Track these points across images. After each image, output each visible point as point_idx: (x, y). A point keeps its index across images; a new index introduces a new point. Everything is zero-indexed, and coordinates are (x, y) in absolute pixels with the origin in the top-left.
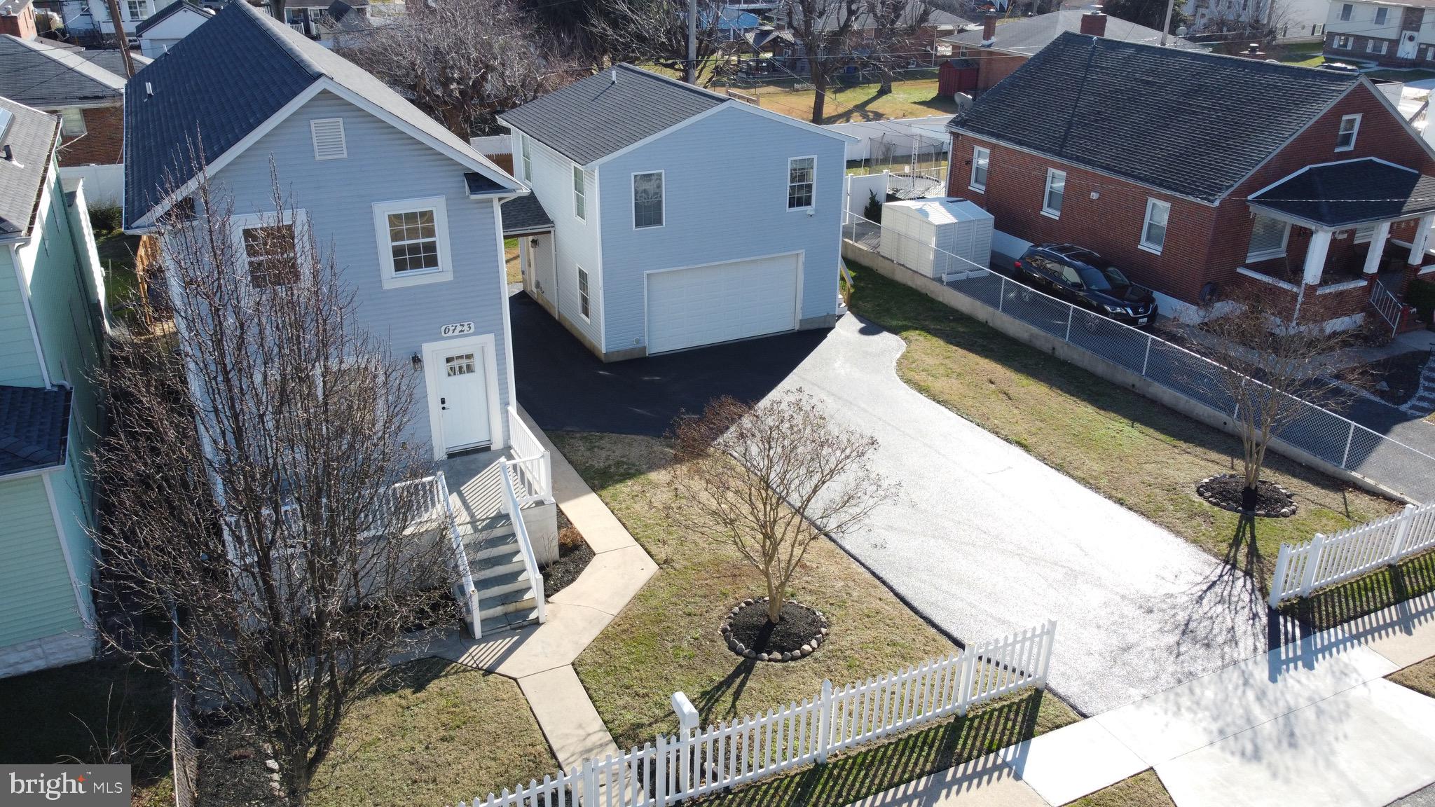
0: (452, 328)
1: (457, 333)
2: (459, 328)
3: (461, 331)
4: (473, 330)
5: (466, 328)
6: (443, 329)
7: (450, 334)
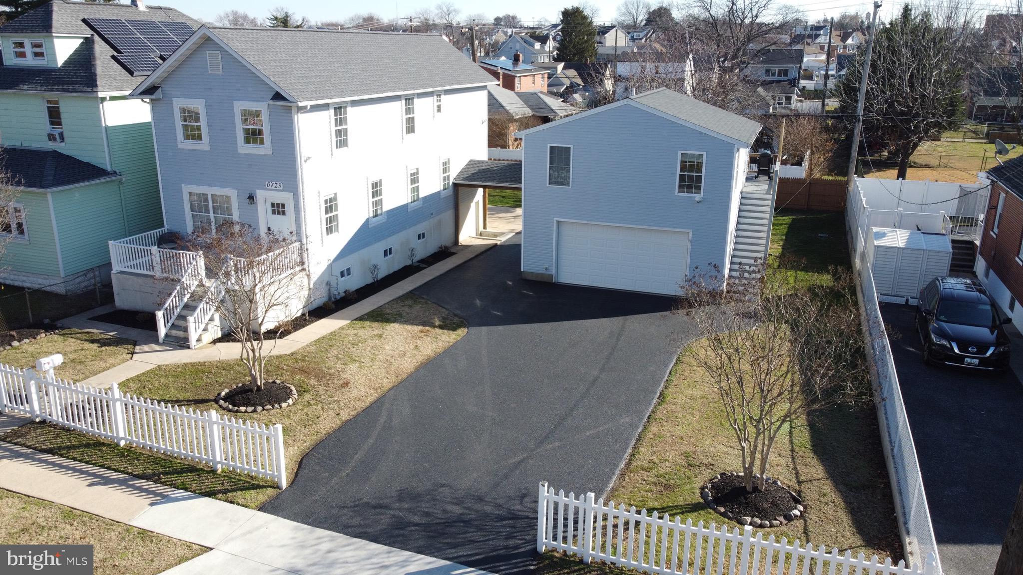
0: (271, 184)
1: (273, 187)
2: (275, 185)
3: (276, 187)
4: (281, 188)
5: (278, 186)
6: (267, 183)
7: (270, 187)
